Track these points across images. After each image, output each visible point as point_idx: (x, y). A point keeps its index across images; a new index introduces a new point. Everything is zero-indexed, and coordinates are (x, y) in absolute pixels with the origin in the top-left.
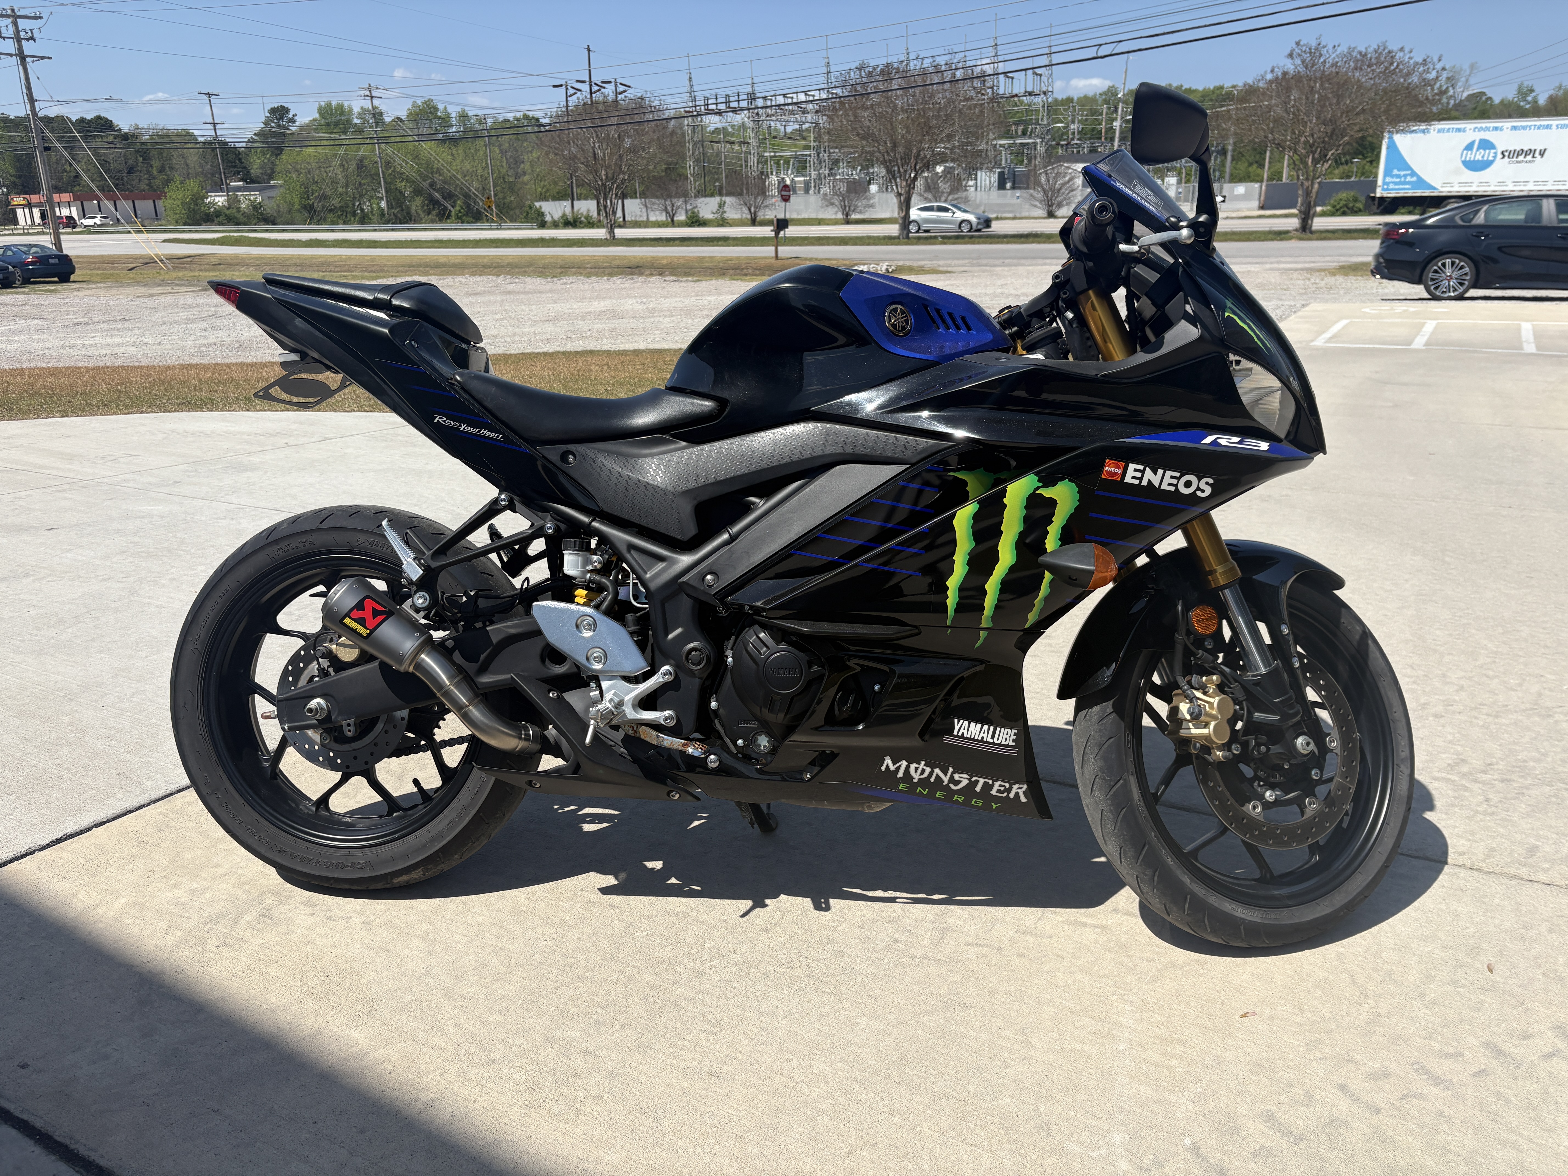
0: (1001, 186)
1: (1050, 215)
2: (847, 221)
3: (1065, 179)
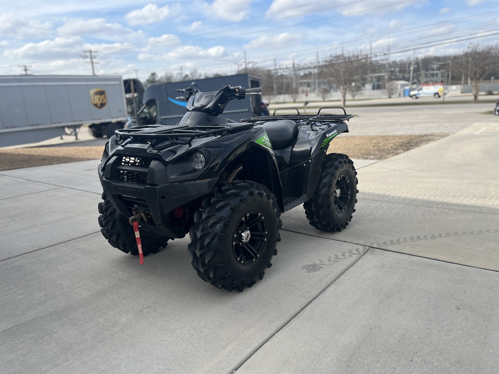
0: (374, 88)
1: (390, 97)
2: (324, 101)
3: (395, 86)
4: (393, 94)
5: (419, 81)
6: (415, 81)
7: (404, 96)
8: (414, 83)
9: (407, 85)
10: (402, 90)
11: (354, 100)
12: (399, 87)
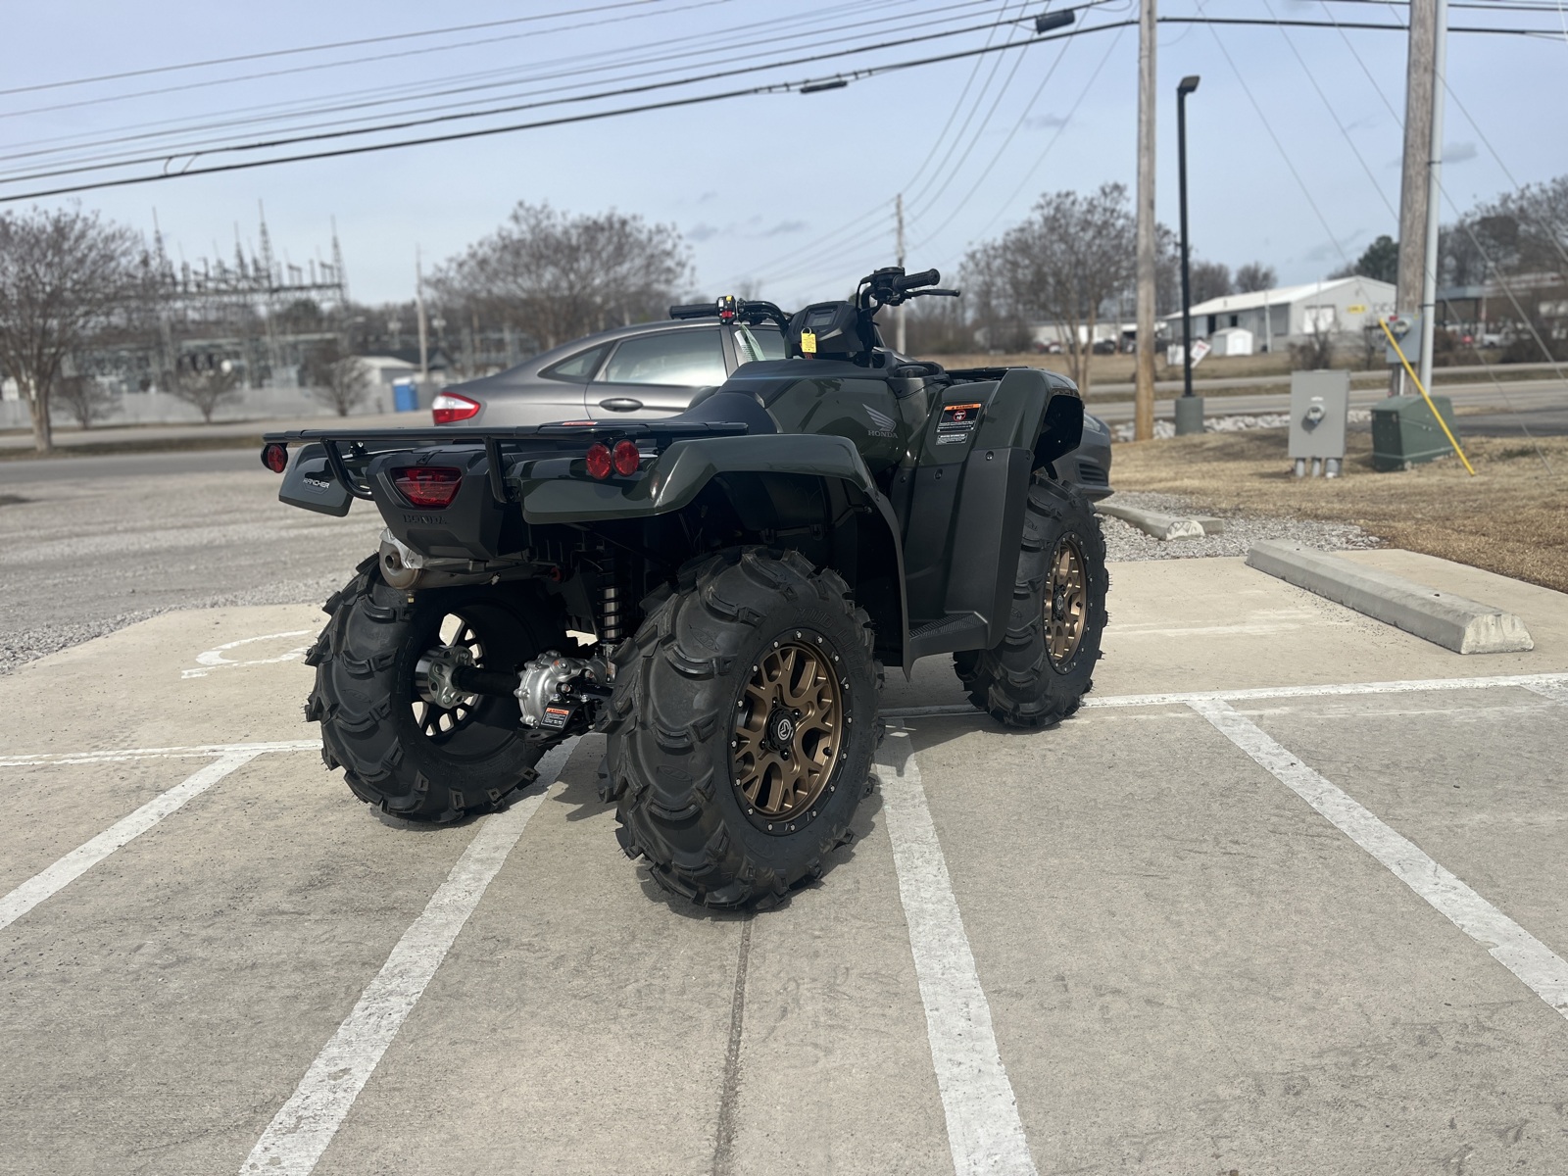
0: (302, 383)
1: (343, 413)
2: (86, 428)
3: (355, 374)
4: (352, 403)
5: (452, 362)
6: (439, 360)
7: (398, 409)
8: (432, 369)
9: (402, 372)
10: (388, 386)
11: (209, 423)
12: (375, 377)
